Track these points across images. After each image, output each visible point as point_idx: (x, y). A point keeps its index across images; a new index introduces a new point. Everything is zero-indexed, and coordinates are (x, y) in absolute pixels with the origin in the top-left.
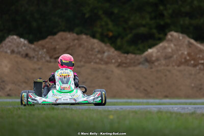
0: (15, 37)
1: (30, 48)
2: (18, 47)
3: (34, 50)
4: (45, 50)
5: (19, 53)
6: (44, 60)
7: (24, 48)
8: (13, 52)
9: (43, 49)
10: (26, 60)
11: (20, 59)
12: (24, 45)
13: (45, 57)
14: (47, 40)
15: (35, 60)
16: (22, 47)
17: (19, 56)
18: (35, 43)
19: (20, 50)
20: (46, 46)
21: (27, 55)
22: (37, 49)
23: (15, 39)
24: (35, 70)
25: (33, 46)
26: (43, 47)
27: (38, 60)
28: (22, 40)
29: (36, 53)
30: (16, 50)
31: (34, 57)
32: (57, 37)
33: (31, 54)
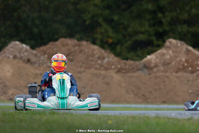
0: (17, 43)
1: (32, 54)
2: (20, 52)
3: (36, 55)
4: (46, 56)
5: (21, 58)
6: (45, 66)
7: (26, 54)
8: (15, 57)
9: (44, 55)
10: (28, 66)
11: (22, 65)
12: (26, 51)
13: (46, 63)
14: (48, 46)
15: (37, 65)
16: (24, 53)
17: (21, 61)
18: (37, 49)
19: (22, 55)
20: (48, 52)
21: (29, 61)
22: (39, 55)
23: (18, 45)
24: (36, 75)
25: (35, 52)
26: (45, 53)
27: (39, 66)
28: (24, 46)
29: (38, 59)
30: (18, 55)
31: (35, 63)
32: (58, 43)
33: (33, 59)
